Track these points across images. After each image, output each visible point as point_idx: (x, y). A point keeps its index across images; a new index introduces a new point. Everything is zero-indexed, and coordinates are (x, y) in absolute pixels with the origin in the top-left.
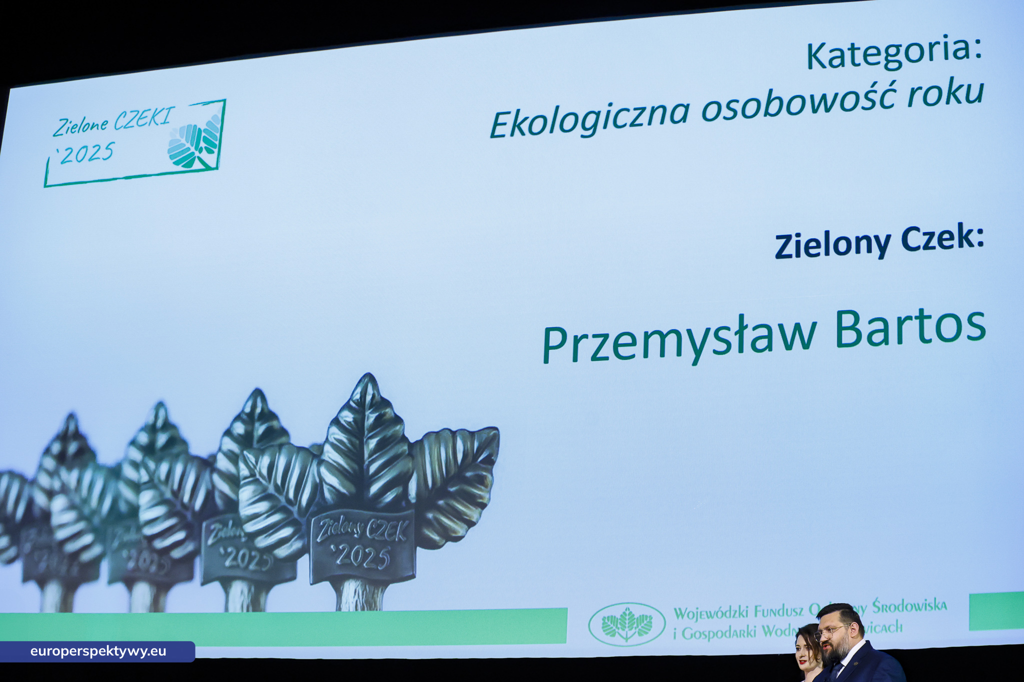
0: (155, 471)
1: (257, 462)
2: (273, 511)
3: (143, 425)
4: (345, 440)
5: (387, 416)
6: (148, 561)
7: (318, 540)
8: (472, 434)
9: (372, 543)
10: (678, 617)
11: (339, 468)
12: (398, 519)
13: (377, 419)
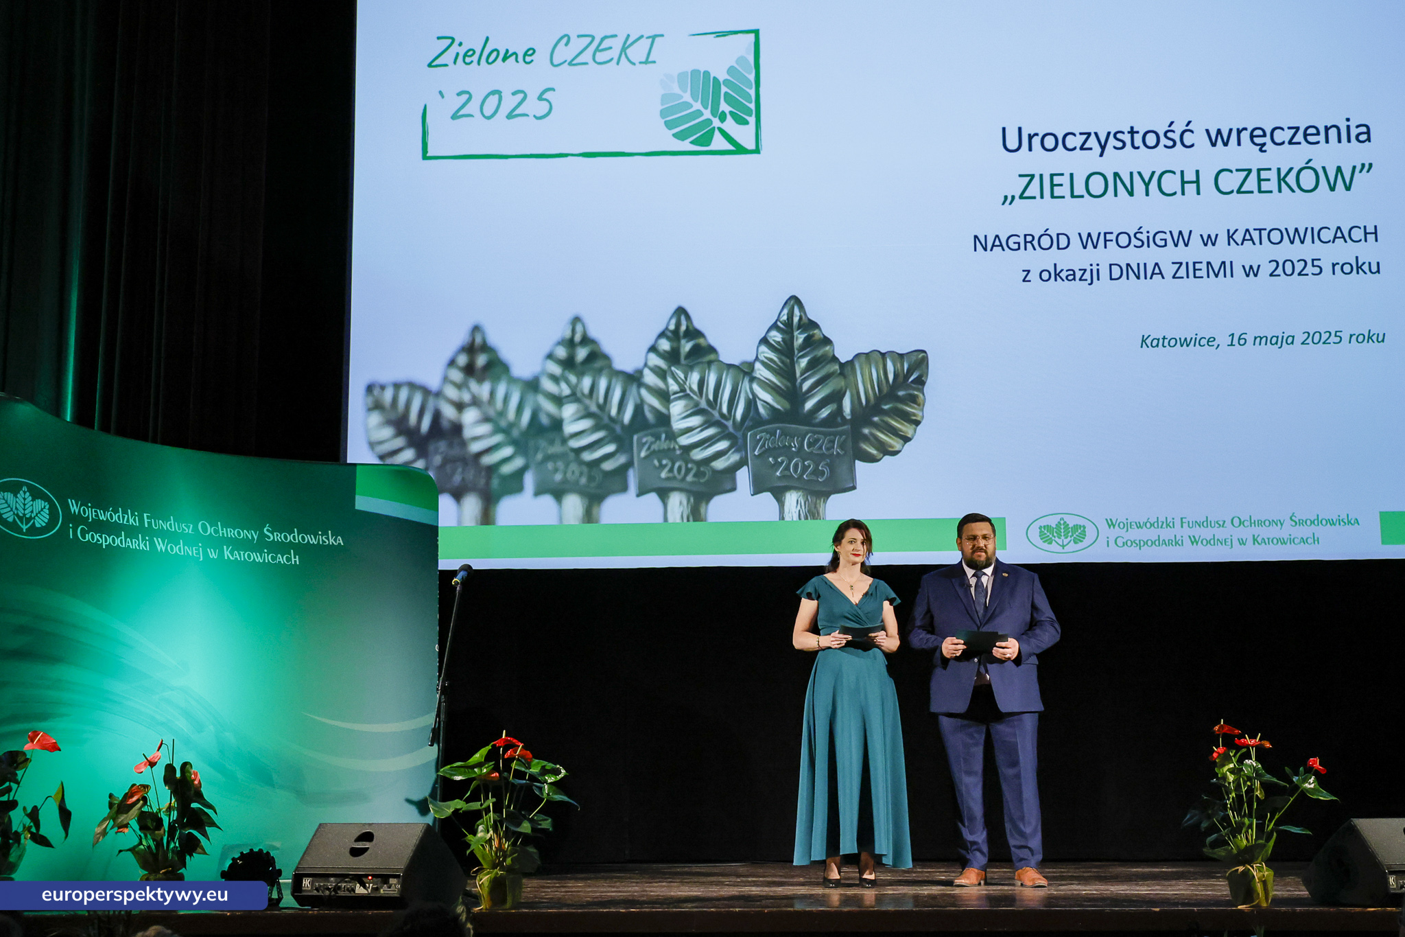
0: (577, 385)
1: (686, 378)
2: (706, 425)
3: (560, 340)
4: (775, 359)
5: (816, 337)
6: (577, 473)
7: (756, 453)
8: (901, 356)
9: (810, 456)
10: (1110, 527)
11: (772, 385)
12: (835, 434)
13: (805, 339)
